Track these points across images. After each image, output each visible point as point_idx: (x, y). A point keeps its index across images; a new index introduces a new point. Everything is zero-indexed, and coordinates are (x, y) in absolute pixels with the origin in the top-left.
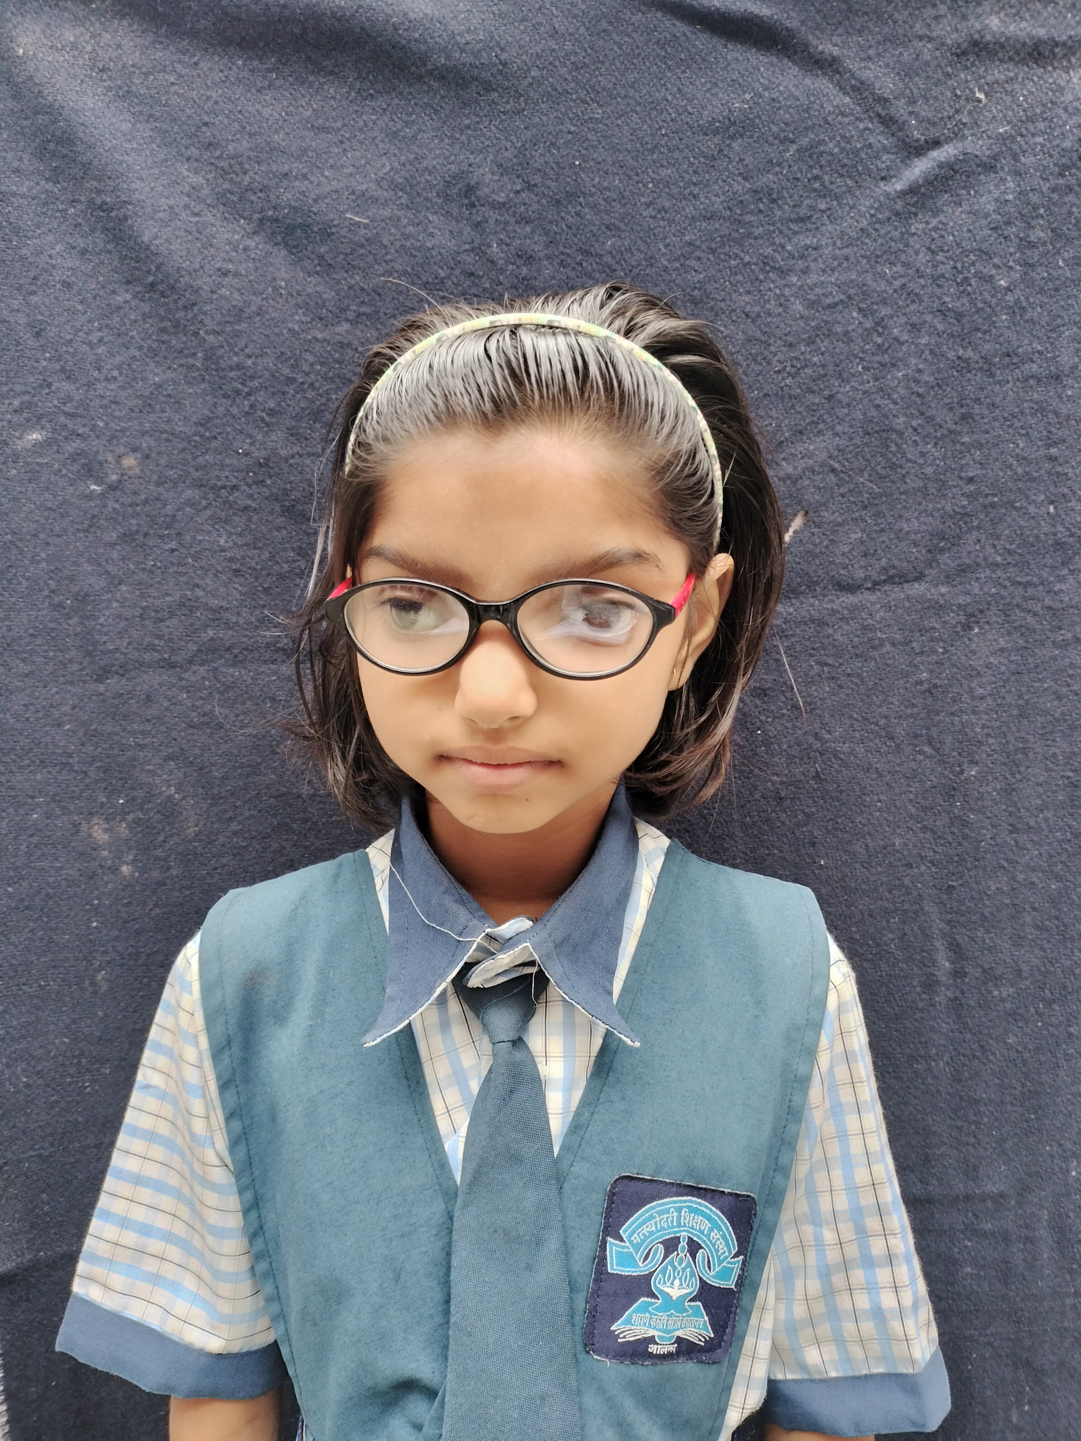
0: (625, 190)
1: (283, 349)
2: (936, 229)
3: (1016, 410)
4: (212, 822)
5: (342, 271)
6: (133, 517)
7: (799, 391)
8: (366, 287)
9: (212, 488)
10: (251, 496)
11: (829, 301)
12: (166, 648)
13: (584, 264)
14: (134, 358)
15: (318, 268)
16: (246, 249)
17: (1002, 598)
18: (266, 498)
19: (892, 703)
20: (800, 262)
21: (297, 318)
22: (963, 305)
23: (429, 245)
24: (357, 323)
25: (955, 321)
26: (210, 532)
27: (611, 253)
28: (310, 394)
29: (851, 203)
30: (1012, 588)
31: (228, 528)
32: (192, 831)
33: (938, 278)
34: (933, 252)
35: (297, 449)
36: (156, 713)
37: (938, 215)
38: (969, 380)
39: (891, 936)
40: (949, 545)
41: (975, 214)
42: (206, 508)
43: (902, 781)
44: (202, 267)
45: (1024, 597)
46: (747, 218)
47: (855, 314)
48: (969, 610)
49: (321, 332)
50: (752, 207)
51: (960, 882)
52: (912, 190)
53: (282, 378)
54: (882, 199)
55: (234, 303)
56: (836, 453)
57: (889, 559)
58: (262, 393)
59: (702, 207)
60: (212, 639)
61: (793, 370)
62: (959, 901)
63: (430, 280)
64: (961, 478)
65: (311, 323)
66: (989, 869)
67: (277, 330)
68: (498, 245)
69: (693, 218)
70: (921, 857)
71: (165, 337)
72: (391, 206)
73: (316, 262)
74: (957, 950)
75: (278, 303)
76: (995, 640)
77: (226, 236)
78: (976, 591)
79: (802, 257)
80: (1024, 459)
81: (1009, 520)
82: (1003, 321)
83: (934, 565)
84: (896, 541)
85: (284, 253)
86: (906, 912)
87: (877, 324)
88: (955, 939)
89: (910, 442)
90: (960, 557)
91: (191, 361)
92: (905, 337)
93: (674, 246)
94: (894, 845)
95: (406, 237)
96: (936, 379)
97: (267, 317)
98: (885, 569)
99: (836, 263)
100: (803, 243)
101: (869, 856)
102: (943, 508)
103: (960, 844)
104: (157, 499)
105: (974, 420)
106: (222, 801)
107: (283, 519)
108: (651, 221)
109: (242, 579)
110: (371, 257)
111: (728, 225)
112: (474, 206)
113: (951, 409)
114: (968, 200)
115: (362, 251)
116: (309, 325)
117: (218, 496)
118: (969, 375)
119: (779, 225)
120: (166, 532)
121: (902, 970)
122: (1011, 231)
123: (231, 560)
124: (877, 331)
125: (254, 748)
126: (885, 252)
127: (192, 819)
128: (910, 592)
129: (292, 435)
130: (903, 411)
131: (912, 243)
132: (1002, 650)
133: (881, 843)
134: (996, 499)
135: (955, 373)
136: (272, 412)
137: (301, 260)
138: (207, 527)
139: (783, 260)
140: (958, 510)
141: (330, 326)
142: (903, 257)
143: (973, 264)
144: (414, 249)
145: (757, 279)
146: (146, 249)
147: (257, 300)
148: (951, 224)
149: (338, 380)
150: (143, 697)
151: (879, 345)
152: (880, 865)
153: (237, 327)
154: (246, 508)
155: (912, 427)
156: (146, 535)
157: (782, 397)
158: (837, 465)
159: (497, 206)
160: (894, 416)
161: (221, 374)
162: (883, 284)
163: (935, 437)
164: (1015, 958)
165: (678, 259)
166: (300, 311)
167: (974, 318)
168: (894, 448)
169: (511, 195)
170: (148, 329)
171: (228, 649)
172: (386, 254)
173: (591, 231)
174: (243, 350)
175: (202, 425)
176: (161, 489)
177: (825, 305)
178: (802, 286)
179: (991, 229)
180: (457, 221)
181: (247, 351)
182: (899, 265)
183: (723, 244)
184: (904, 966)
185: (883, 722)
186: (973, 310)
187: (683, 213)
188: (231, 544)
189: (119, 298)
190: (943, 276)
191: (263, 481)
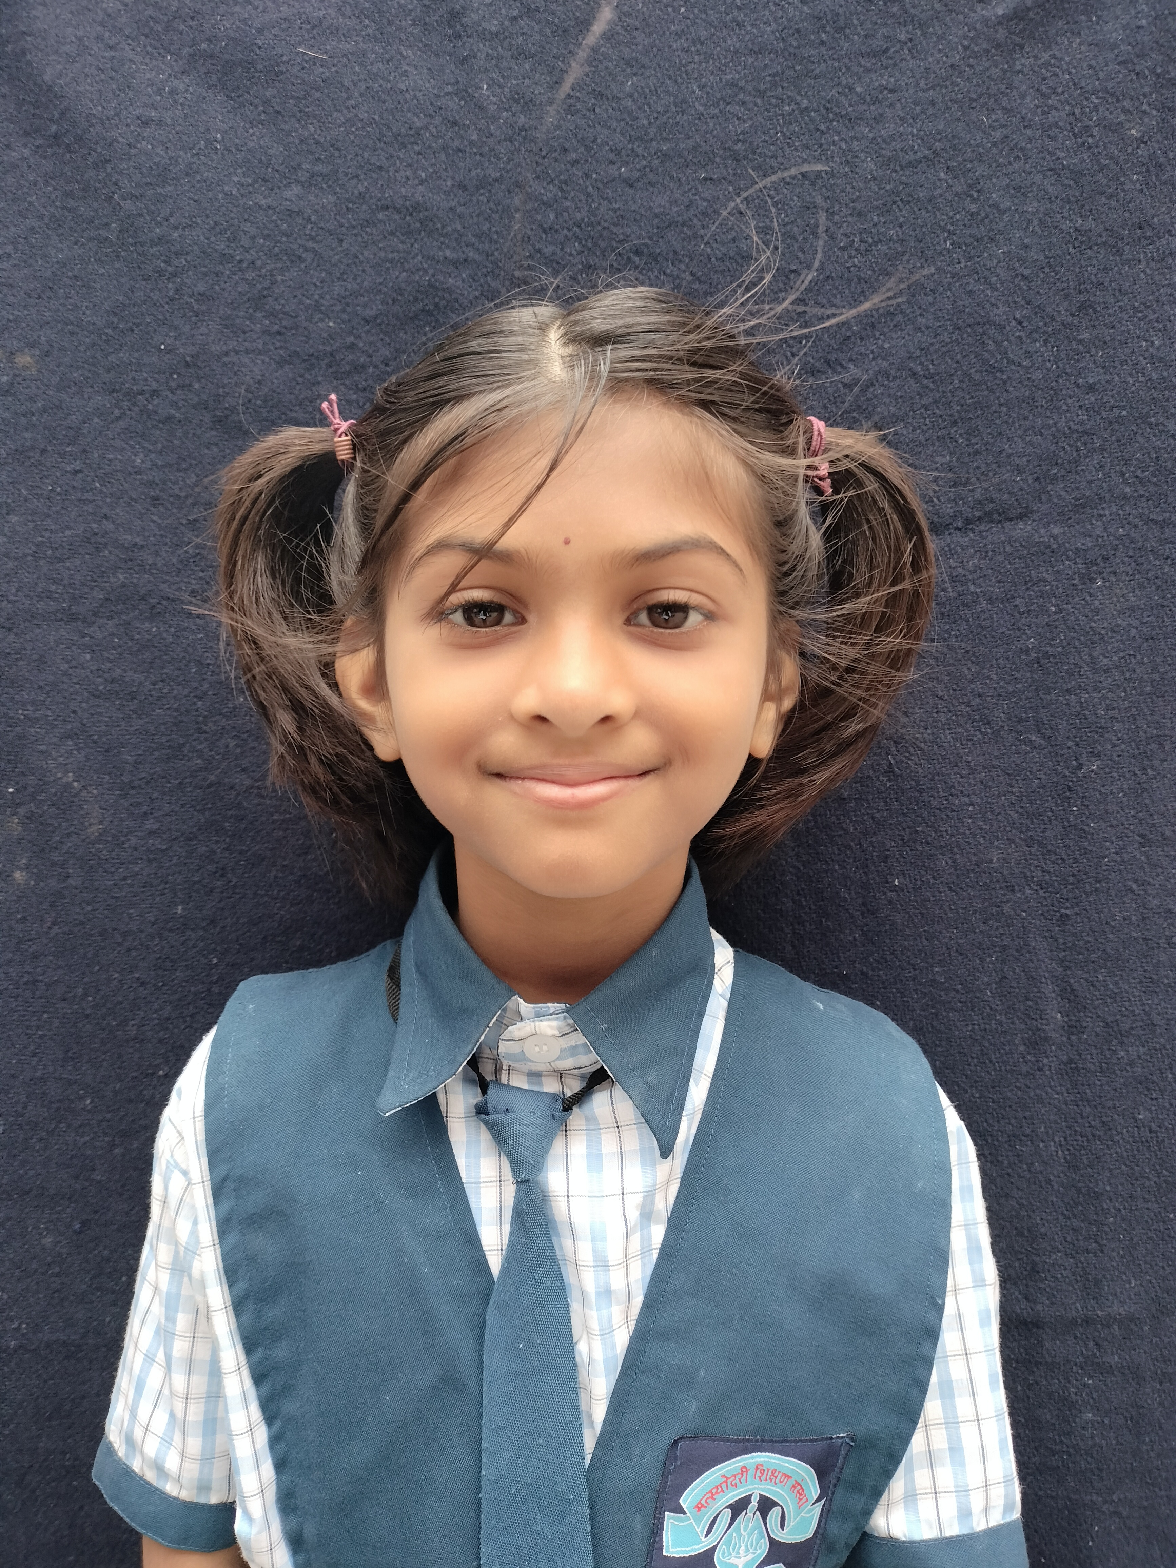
0: (650, 16)
1: (217, 218)
2: (1047, 65)
3: (1151, 298)
4: (122, 820)
5: (293, 120)
6: (27, 429)
7: (869, 272)
8: (322, 140)
9: (128, 394)
10: (174, 405)
11: (911, 157)
12: (65, 596)
13: (597, 110)
14: (33, 228)
15: (263, 117)
16: (173, 92)
17: (1132, 541)
18: (194, 407)
19: (988, 677)
20: (872, 108)
21: (236, 179)
22: (1082, 161)
23: (402, 86)
24: (311, 185)
25: (1072, 183)
26: (124, 449)
27: (631, 96)
28: (250, 275)
29: (940, 32)
30: (1145, 528)
31: (146, 445)
32: (93, 830)
33: (1050, 127)
34: (1043, 95)
35: (232, 344)
36: (51, 678)
37: (1049, 47)
38: (1090, 258)
39: (986, 979)
40: (1063, 472)
41: (1096, 45)
42: (118, 419)
43: (1002, 778)
44: (117, 115)
45: (1161, 540)
46: (806, 52)
47: (942, 174)
48: (1090, 556)
49: (265, 198)
50: (812, 37)
51: (1076, 910)
52: (1017, 15)
53: (215, 255)
54: (978, 26)
55: (157, 160)
56: (918, 353)
57: (986, 490)
58: (190, 273)
59: (748, 37)
60: (124, 585)
61: (863, 247)
62: (1074, 935)
63: (403, 130)
64: (1078, 386)
65: (252, 185)
66: (1113, 893)
67: (210, 194)
68: (489, 85)
69: (736, 52)
70: (1026, 877)
71: (72, 203)
72: (355, 38)
73: (261, 108)
74: (1072, 998)
75: (212, 161)
76: (1123, 596)
77: (148, 76)
78: (1099, 531)
79: (875, 101)
80: (1161, 360)
81: (1141, 440)
82: (1135, 183)
83: (1044, 497)
84: (994, 466)
85: (221, 97)
86: (1004, 948)
87: (970, 186)
88: (1070, 985)
89: (1012, 339)
90: (1077, 488)
91: (104, 233)
92: (1005, 204)
93: (712, 88)
94: (991, 861)
95: (373, 77)
96: (1047, 257)
97: (198, 177)
98: (980, 502)
99: (918, 109)
100: (877, 84)
101: (958, 876)
102: (1056, 423)
103: (1076, 861)
104: (59, 407)
105: (1094, 310)
106: (133, 792)
107: (214, 433)
108: (682, 55)
109: (162, 509)
110: (330, 103)
111: (781, 60)
112: (458, 36)
113: (1066, 296)
114: (1089, 28)
115: (318, 95)
116: (251, 189)
117: (134, 404)
118: (1089, 251)
119: (846, 61)
120: (68, 449)
121: (1001, 1023)
122: (1144, 65)
123: (150, 484)
124: (971, 196)
125: (175, 724)
126: (980, 96)
127: (95, 814)
128: (1012, 534)
129: (227, 328)
130: (1003, 299)
131: (1016, 83)
132: (1132, 609)
133: (974, 858)
134: (1124, 413)
135: (1071, 250)
136: (202, 297)
137: (242, 105)
138: (118, 443)
139: (850, 105)
140: (1073, 426)
141: (276, 190)
142: (1004, 102)
143: (1096, 108)
144: (383, 92)
145: (818, 130)
146: (49, 90)
147: (186, 157)
148: (1067, 59)
149: (285, 258)
150: (36, 657)
151: (972, 214)
152: (972, 887)
153: (159, 190)
154: (169, 419)
155: (1014, 319)
156: (43, 451)
157: (850, 281)
158: (919, 368)
159: (488, 36)
160: (993, 305)
161: (140, 249)
162: (979, 136)
163: (1044, 333)
164: (1147, 1009)
165: (715, 104)
166: (239, 171)
167: (1098, 178)
168: (992, 346)
169: (506, 23)
170: (51, 192)
171: (143, 598)
172: (348, 98)
173: (607, 68)
174: (167, 220)
175: (115, 314)
176: (64, 396)
177: (904, 163)
178: (874, 138)
179: (1118, 64)
180: (437, 55)
181: (172, 220)
182: (999, 112)
183: (775, 85)
184: (1003, 1019)
185: (976, 701)
186: (1096, 167)
187: (723, 45)
188: (148, 464)
189: (14, 154)
190: (1056, 124)
191: (190, 385)
